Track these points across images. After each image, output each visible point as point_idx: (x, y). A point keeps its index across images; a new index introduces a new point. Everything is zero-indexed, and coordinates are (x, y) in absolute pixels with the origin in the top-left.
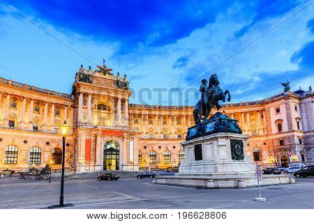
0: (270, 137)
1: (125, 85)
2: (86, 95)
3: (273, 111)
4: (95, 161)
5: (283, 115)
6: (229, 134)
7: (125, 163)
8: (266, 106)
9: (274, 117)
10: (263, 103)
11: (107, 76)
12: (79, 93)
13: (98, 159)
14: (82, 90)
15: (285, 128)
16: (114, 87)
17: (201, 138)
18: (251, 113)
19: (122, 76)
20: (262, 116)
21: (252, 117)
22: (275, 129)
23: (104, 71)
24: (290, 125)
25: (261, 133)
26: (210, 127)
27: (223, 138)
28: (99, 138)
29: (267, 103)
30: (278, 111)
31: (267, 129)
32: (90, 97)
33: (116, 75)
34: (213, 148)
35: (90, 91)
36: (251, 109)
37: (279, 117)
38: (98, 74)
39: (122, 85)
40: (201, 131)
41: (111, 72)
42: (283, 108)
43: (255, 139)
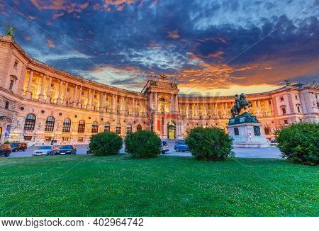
0: (276, 118)
1: (176, 85)
2: (154, 93)
3: (278, 99)
4: (163, 133)
5: (286, 102)
6: (253, 124)
7: (180, 134)
8: (273, 96)
9: (279, 104)
10: (270, 94)
11: (165, 81)
12: (150, 93)
13: (164, 131)
14: (152, 91)
15: (288, 111)
16: (169, 87)
17: (238, 125)
18: (262, 100)
20: (270, 102)
21: (262, 103)
22: (280, 112)
23: (163, 78)
24: (292, 109)
25: (270, 114)
26: (242, 119)
27: (249, 125)
28: (165, 119)
29: (273, 94)
30: (282, 99)
31: (274, 111)
32: (156, 94)
34: (244, 130)
35: (157, 91)
36: (262, 98)
37: (283, 103)
38: (160, 80)
39: (173, 86)
40: (237, 121)
41: (167, 78)
42: (286, 97)
43: (265, 119)
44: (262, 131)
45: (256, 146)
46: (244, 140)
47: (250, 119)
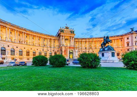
0: (123, 48)
1: (73, 32)
2: (62, 36)
3: (126, 38)
4: (67, 56)
5: (130, 40)
6: (112, 51)
7: (75, 56)
8: (123, 37)
9: (126, 41)
10: (122, 36)
11: (68, 30)
12: (61, 36)
13: (68, 55)
14: (61, 35)
15: (130, 45)
16: (70, 33)
17: (104, 52)
18: (117, 39)
19: (72, 29)
20: (121, 40)
21: (118, 41)
22: (126, 45)
23: (67, 28)
25: (120, 46)
26: (106, 49)
27: (110, 52)
28: (68, 49)
29: (124, 36)
30: (128, 39)
31: (123, 45)
32: (64, 37)
33: (70, 29)
34: (107, 54)
35: (64, 35)
37: (128, 41)
38: (65, 29)
39: (72, 32)
40: (104, 50)
41: (69, 28)
43: (118, 49)
44: (116, 54)
45: (112, 62)
46: (106, 59)
47: (110, 49)
